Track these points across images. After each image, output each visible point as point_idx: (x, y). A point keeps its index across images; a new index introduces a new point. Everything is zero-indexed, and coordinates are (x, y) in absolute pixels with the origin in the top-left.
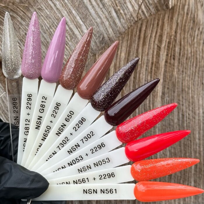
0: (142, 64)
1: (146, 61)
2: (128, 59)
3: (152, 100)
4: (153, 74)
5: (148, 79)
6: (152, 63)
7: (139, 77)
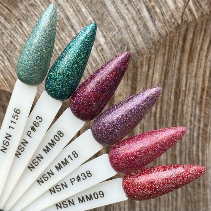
0: (186, 90)
1: (192, 86)
2: (164, 83)
3: (202, 145)
4: (203, 106)
5: (195, 113)
6: (203, 90)
7: (182, 110)
